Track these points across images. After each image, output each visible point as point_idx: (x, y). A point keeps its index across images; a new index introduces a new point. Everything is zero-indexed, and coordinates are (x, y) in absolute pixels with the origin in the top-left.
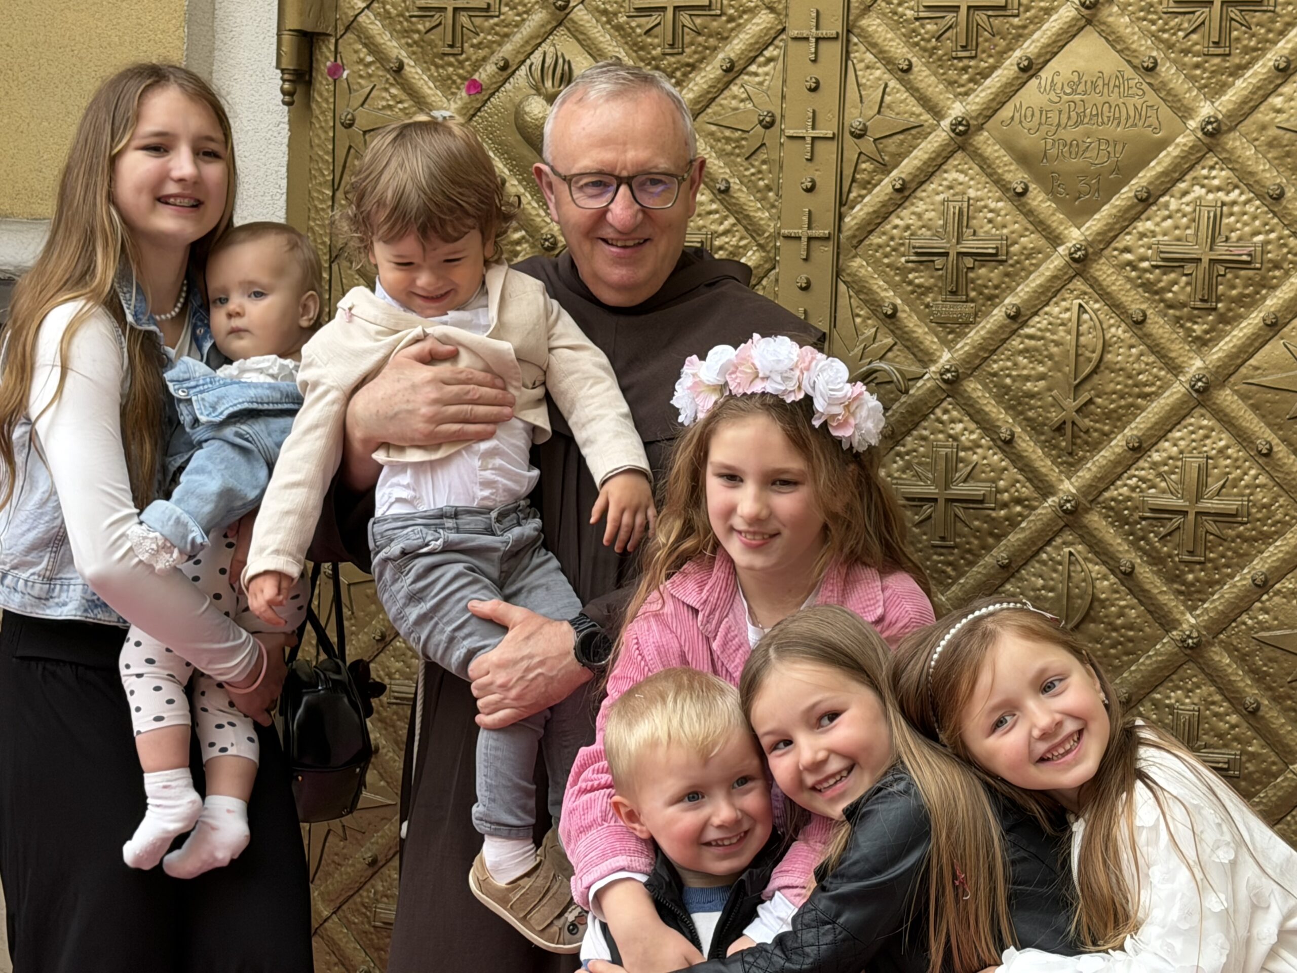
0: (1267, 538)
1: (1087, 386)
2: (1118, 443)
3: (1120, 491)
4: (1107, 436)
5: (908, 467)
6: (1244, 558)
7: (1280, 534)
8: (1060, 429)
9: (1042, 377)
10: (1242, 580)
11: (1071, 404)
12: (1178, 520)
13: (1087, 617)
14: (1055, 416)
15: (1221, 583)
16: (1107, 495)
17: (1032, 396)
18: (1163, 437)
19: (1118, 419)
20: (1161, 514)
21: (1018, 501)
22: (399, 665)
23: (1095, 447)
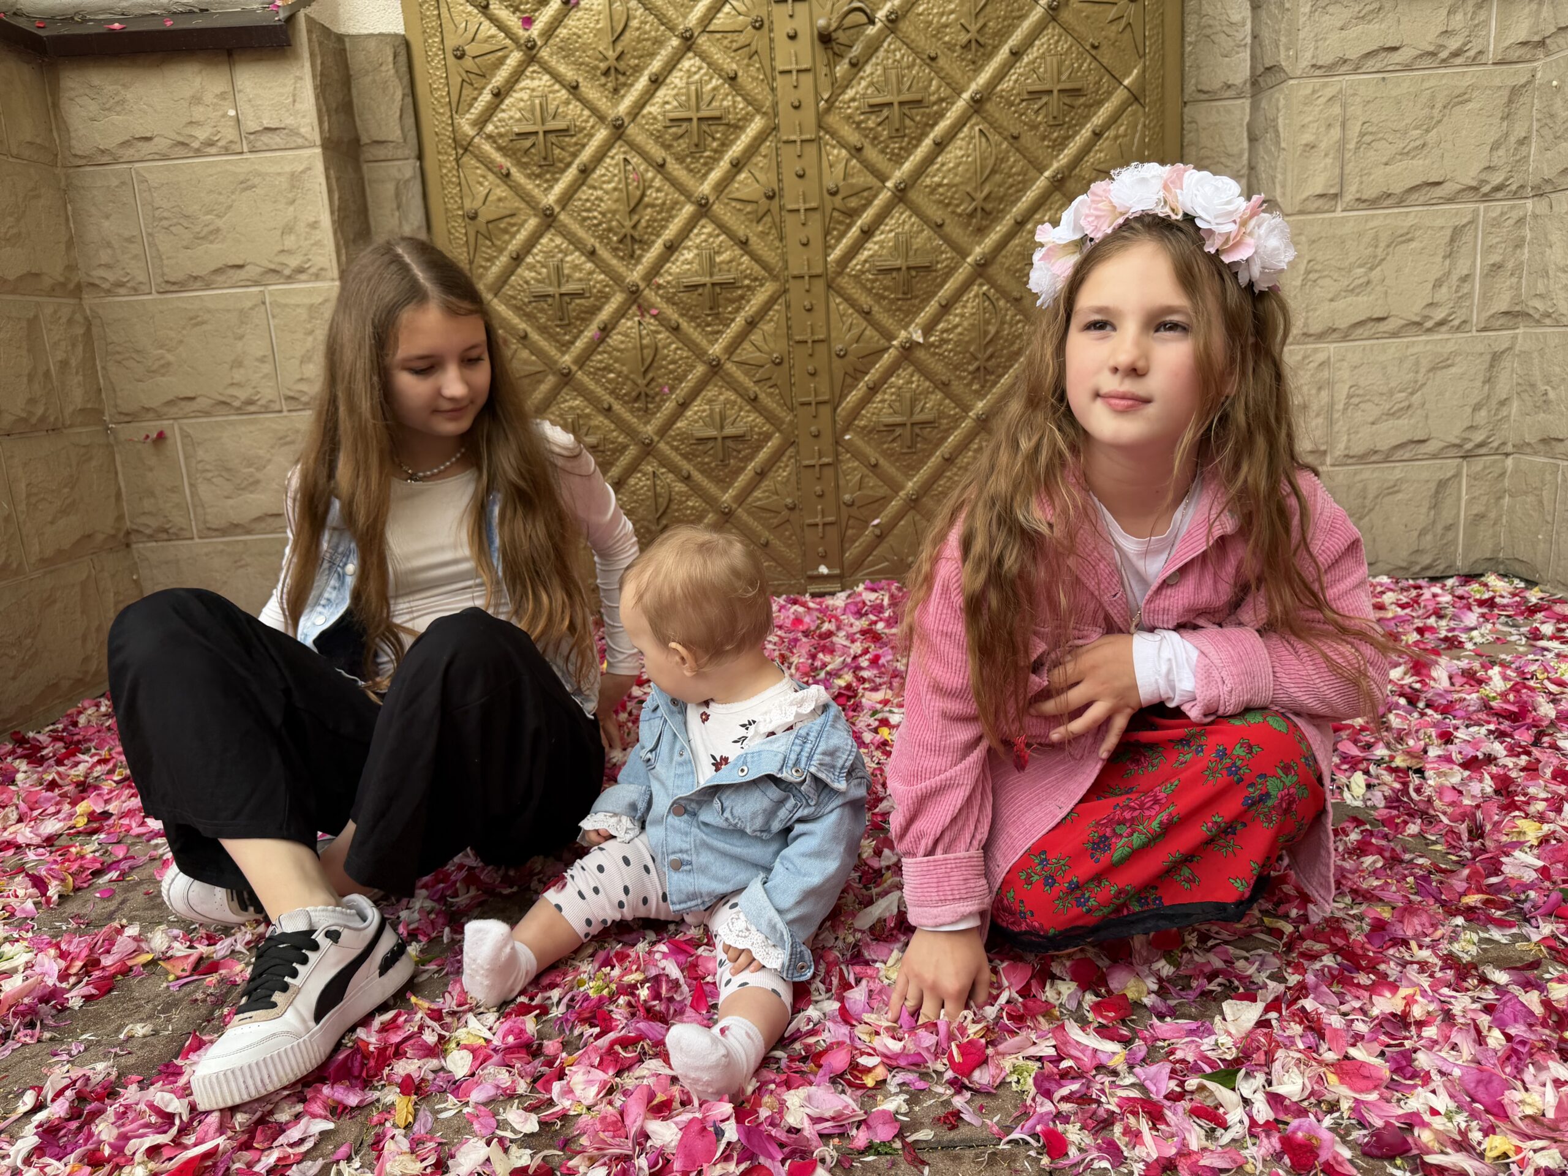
0: (1100, 103)
1: (982, 15)
2: (1004, 53)
3: (1005, 85)
4: (996, 48)
5: (871, 84)
6: (1087, 118)
7: (1106, 99)
8: (966, 46)
9: (952, 12)
10: (1086, 132)
11: (974, 28)
12: (1045, 99)
13: (993, 172)
14: (964, 38)
15: (1073, 136)
16: (999, 88)
17: (946, 26)
18: (1031, 45)
19: (1003, 35)
20: (1035, 95)
21: (942, 100)
22: (533, 274)
23: (990, 56)
